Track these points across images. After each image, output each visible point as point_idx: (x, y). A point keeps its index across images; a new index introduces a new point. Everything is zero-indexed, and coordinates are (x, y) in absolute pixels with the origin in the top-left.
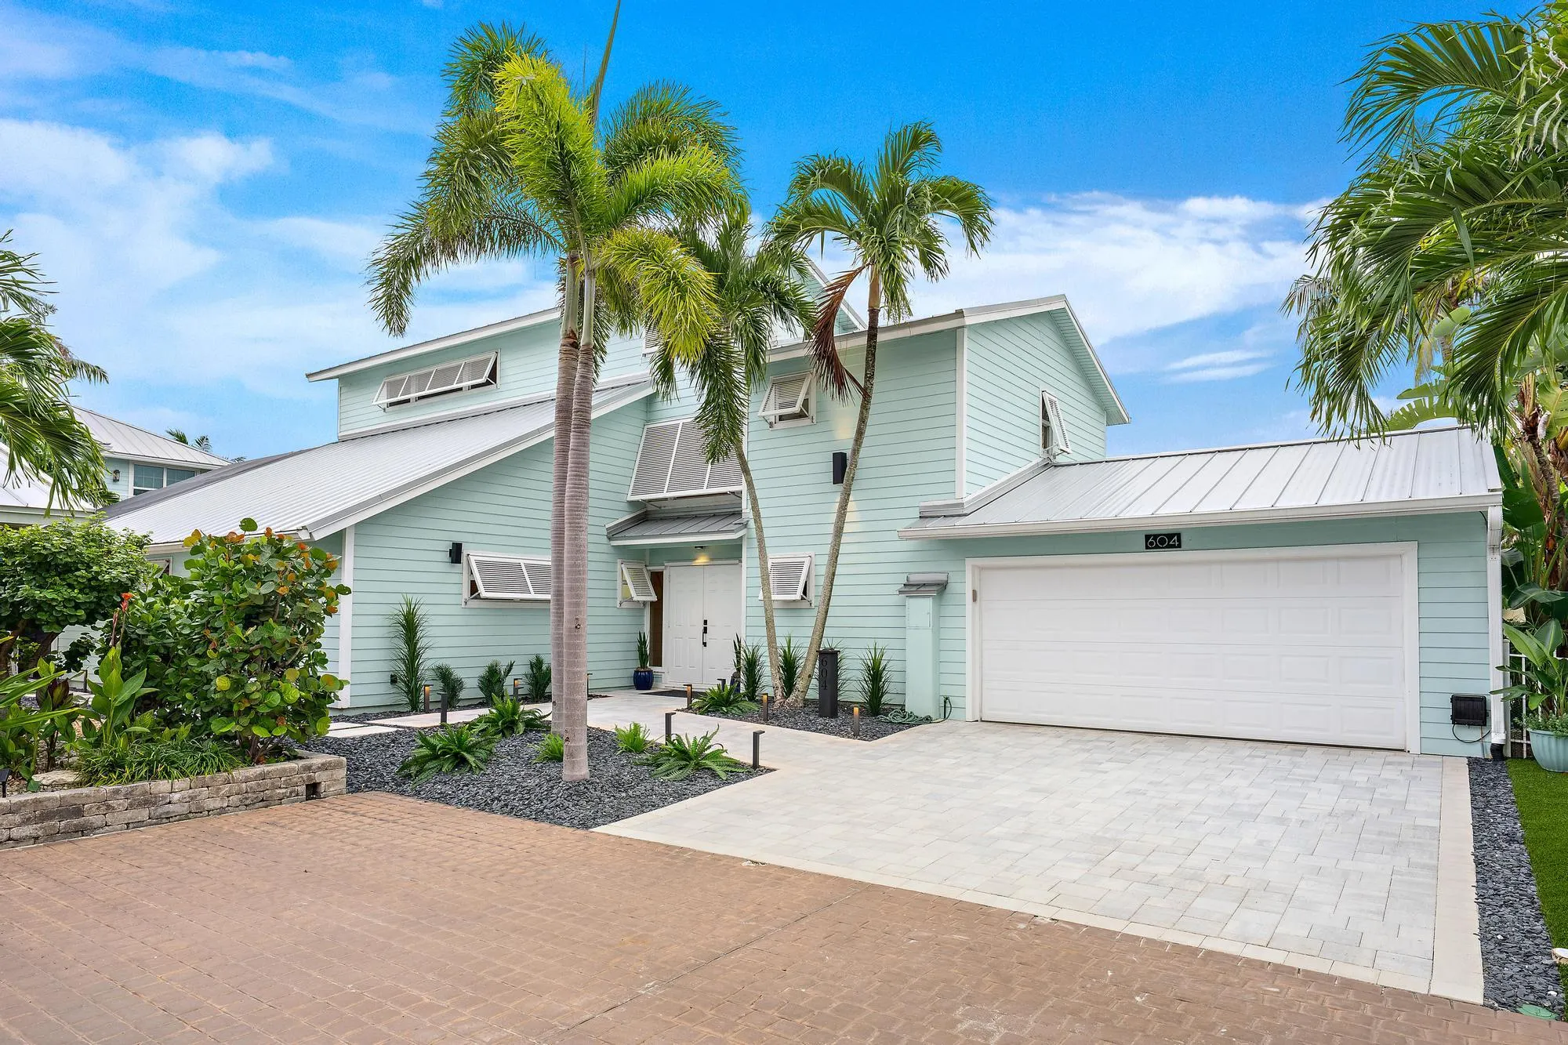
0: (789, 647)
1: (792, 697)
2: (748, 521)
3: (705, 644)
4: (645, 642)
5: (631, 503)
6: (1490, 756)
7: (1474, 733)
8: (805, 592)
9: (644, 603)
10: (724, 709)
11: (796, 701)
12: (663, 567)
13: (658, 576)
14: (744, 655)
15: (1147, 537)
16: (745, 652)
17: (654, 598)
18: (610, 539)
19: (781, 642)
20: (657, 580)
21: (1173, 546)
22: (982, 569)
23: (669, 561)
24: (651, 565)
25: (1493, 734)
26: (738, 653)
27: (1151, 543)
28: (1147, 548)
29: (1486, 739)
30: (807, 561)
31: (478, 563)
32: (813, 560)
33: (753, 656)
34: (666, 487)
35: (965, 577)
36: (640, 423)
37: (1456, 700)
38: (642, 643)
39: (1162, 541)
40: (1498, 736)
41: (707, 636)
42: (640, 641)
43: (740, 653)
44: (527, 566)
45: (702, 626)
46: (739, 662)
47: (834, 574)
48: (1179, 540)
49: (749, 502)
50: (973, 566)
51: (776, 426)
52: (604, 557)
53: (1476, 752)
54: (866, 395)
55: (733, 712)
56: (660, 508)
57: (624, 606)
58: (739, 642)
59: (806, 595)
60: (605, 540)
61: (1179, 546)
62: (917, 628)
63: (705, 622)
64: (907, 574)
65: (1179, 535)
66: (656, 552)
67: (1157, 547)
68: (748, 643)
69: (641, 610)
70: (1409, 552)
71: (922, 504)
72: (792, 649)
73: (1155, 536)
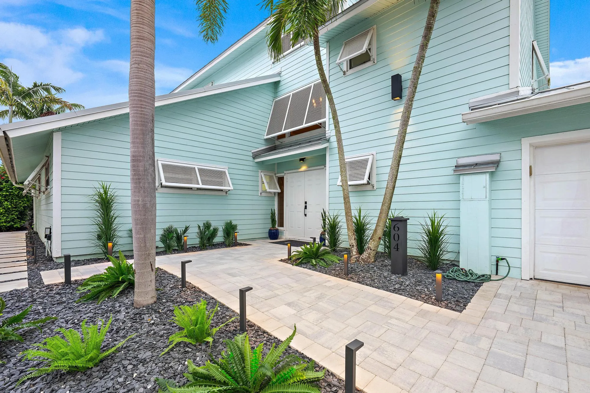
0: (360, 216)
1: (365, 255)
2: (330, 138)
3: (306, 215)
4: (274, 213)
5: (266, 140)
8: (369, 178)
9: (275, 193)
10: (314, 261)
11: (369, 257)
12: (283, 174)
13: (282, 179)
14: (328, 221)
16: (329, 219)
17: (279, 191)
18: (254, 158)
19: (354, 213)
20: (281, 181)
23: (286, 170)
24: (278, 173)
26: (324, 220)
30: (371, 158)
31: (163, 165)
32: (375, 156)
33: (334, 222)
34: (283, 128)
35: (523, 153)
36: (271, 99)
38: (273, 214)
41: (307, 210)
42: (272, 213)
43: (325, 220)
44: (199, 169)
45: (304, 205)
46: (325, 226)
47: (400, 157)
49: (331, 114)
50: (531, 145)
51: (348, 73)
52: (251, 168)
55: (320, 264)
56: (282, 143)
57: (263, 194)
58: (325, 213)
59: (369, 180)
60: (251, 159)
62: (472, 200)
63: (306, 203)
64: (455, 159)
68: (331, 214)
69: (274, 197)
71: (471, 101)
72: (362, 218)
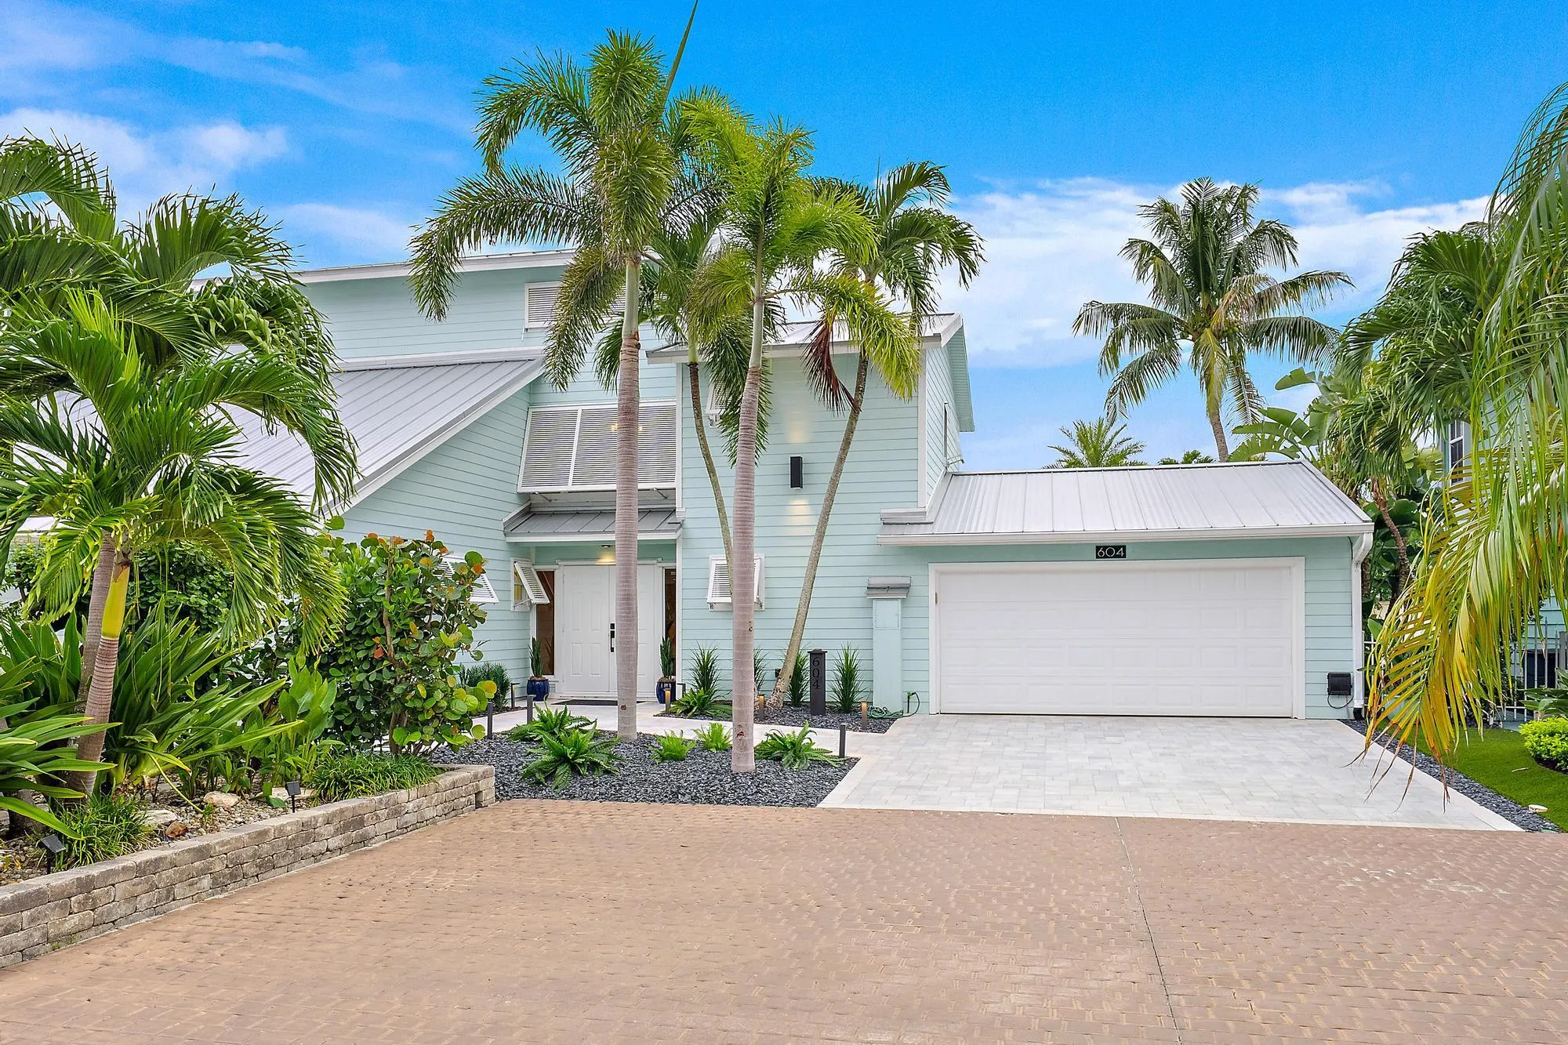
1: (773, 699)
2: (684, 521)
3: (612, 650)
5: (521, 495)
6: (1352, 717)
7: (1340, 701)
12: (553, 567)
13: (548, 577)
15: (1098, 548)
17: (545, 600)
18: (505, 534)
20: (547, 580)
21: (1119, 556)
22: (942, 573)
23: (563, 559)
24: (537, 563)
25: (1355, 701)
27: (1101, 554)
28: (1097, 557)
29: (1349, 705)
30: (757, 564)
32: (763, 563)
33: (708, 659)
34: (571, 479)
35: (930, 580)
36: (525, 406)
37: (1331, 676)
38: (536, 649)
39: (1110, 552)
40: (1358, 703)
41: (615, 640)
42: (533, 647)
48: (1124, 551)
50: (937, 571)
52: (500, 554)
53: (1343, 714)
54: (856, 409)
56: (550, 501)
57: (517, 608)
60: (501, 535)
61: (1124, 556)
62: (884, 627)
63: (612, 626)
64: (868, 578)
65: (1124, 547)
66: (542, 550)
67: (1106, 557)
69: (527, 614)
70: (1298, 566)
71: (883, 511)
73: (1105, 548)
